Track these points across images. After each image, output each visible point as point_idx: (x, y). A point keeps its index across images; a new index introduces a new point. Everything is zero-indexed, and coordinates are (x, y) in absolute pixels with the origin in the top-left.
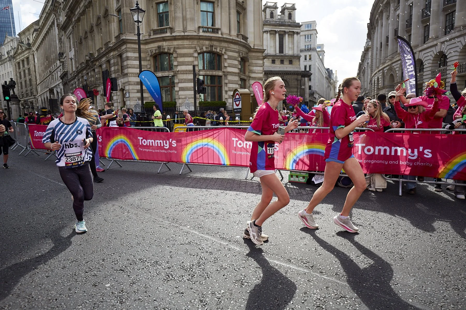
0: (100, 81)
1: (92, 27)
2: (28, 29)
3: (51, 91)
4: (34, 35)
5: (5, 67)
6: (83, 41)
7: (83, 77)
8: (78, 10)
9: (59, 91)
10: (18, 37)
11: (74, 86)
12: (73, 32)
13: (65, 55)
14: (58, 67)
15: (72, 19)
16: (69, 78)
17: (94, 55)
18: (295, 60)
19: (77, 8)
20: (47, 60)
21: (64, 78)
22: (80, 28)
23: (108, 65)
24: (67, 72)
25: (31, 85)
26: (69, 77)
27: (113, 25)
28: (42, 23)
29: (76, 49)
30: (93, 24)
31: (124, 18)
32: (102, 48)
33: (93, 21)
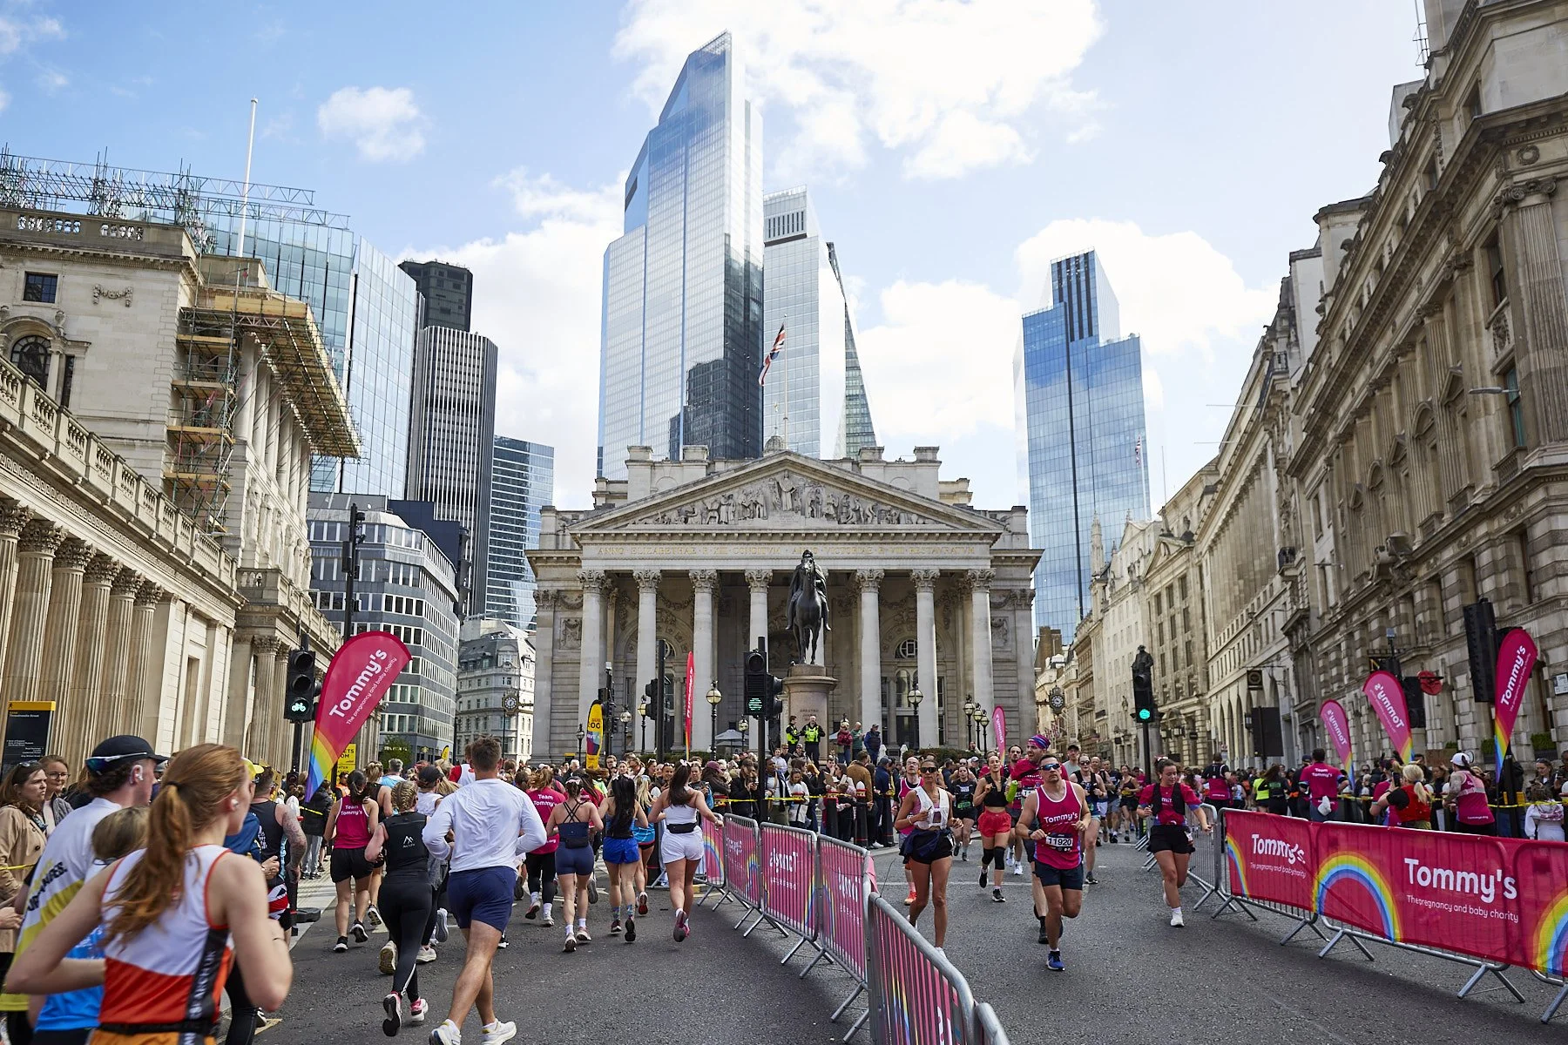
0: (1435, 636)
1: (1399, 447)
2: (1187, 491)
3: (1254, 678)
4: (1204, 505)
5: (1120, 612)
6: (1367, 501)
7: (1365, 624)
8: (1349, 399)
9: (1279, 676)
10: (1160, 519)
11: (1333, 656)
12: (1328, 476)
13: (1299, 556)
14: (1278, 597)
15: (1326, 433)
16: (1314, 632)
17: (1410, 543)
19: (1344, 396)
20: (1240, 578)
21: (1297, 631)
22: (1355, 457)
23: (1467, 573)
24: (1308, 610)
25: (1189, 661)
26: (1316, 626)
27: (1483, 425)
28: (1230, 465)
29: (1341, 530)
30: (1403, 436)
31: (1533, 390)
32: (1440, 515)
33: (1403, 426)
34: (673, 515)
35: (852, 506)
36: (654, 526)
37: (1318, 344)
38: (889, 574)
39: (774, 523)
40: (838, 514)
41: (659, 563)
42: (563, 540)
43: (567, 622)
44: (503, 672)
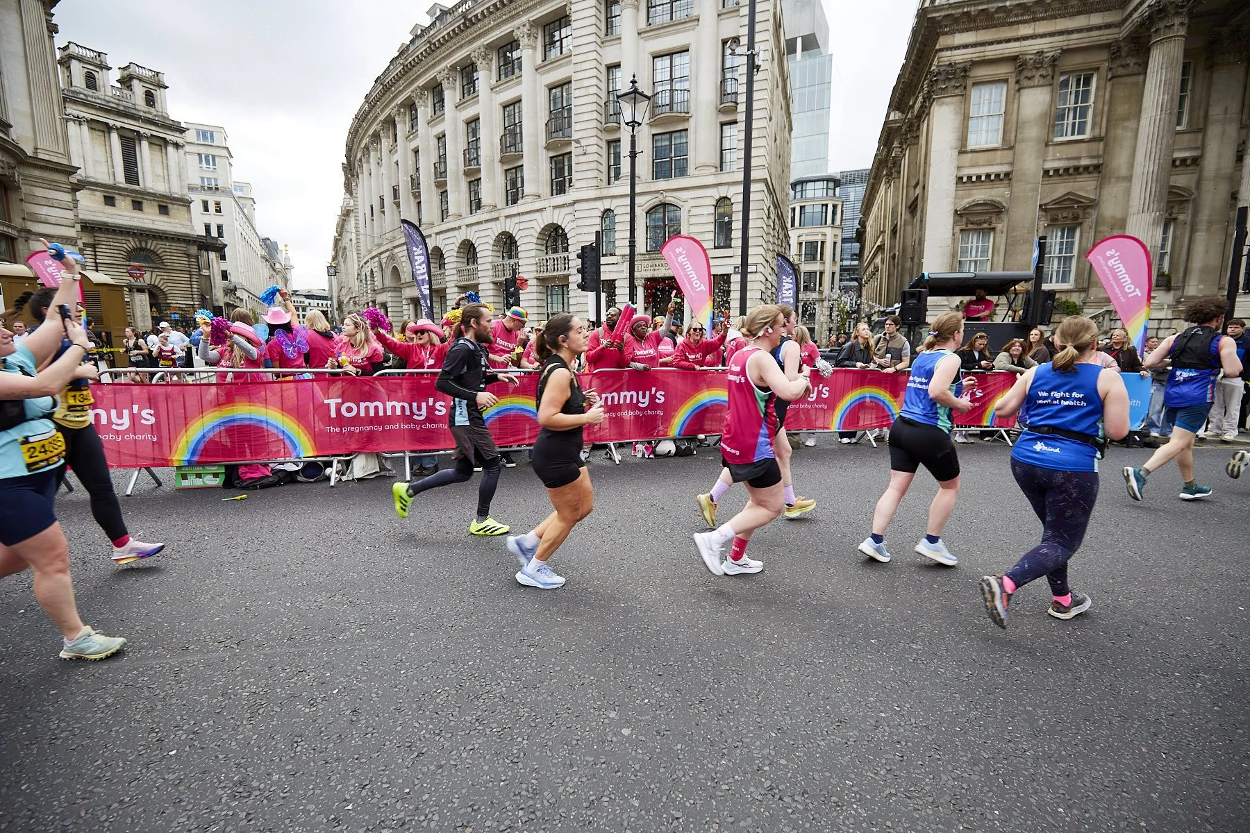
18: (175, 206)
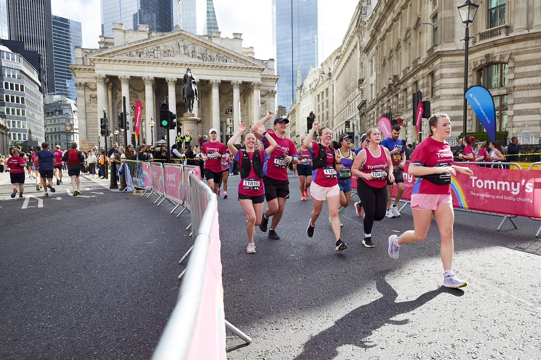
0: (403, 109)
1: (399, 43)
2: (330, 58)
3: (347, 124)
4: (336, 63)
5: (306, 101)
6: (387, 62)
7: (383, 105)
8: (385, 25)
9: (355, 123)
10: (321, 67)
11: (372, 116)
12: (376, 53)
13: (365, 81)
14: (357, 96)
15: (376, 37)
16: (367, 108)
17: (399, 77)
20: (346, 89)
21: (362, 108)
22: (385, 47)
23: (415, 87)
24: (366, 100)
25: (328, 118)
26: (368, 106)
27: (425, 36)
28: (345, 48)
29: (378, 72)
30: (400, 40)
31: (441, 24)
32: (409, 68)
33: (401, 36)
34: (134, 53)
35: (208, 54)
36: (126, 57)
37: (377, 4)
38: (223, 82)
39: (177, 59)
40: (203, 57)
41: (129, 73)
42: (86, 61)
43: (91, 96)
44: (65, 117)
